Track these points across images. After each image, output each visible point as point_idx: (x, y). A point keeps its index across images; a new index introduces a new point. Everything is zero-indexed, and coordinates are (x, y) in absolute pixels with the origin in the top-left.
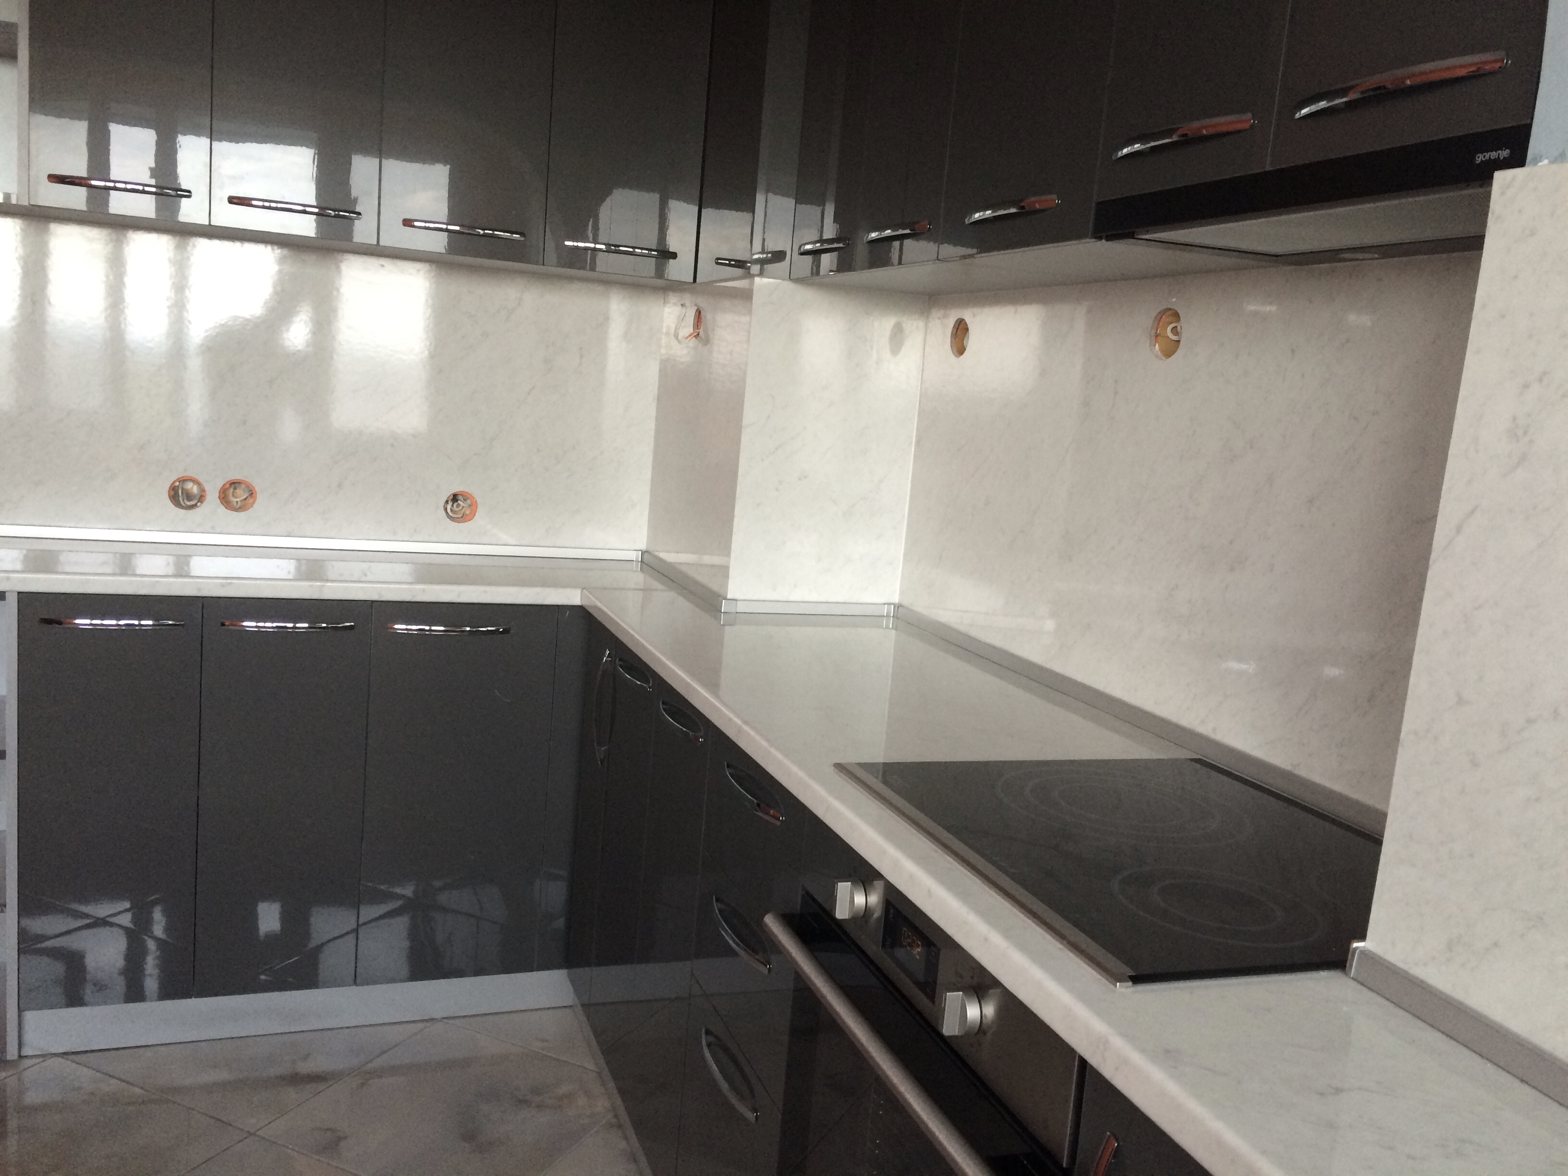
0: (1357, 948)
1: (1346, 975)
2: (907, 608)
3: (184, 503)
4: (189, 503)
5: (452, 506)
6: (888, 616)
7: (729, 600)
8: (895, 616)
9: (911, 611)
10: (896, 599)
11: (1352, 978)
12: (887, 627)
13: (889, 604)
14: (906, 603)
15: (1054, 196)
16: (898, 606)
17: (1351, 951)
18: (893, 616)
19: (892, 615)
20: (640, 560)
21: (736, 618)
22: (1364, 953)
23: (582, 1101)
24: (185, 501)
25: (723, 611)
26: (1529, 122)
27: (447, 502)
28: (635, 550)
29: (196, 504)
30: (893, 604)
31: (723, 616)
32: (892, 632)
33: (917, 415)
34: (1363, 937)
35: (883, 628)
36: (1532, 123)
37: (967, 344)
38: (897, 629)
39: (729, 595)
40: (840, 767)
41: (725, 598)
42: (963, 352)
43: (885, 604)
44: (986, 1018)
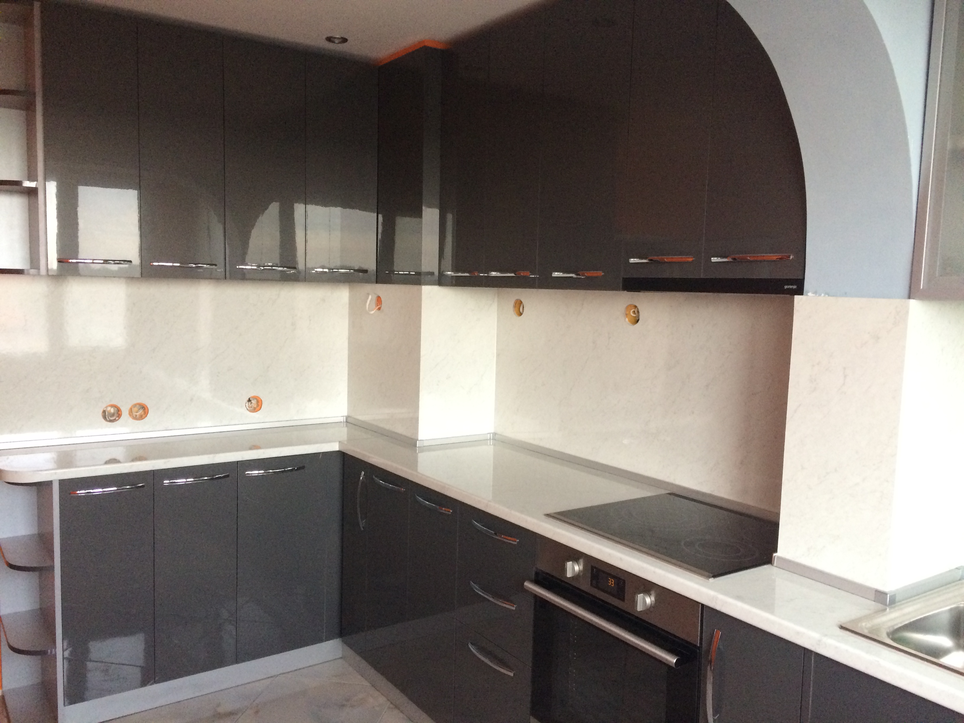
0: (775, 556)
1: (773, 565)
2: (501, 435)
3: (109, 419)
4: (112, 419)
5: (248, 404)
6: (490, 439)
10: (492, 431)
11: (776, 567)
12: (490, 445)
13: (490, 433)
14: (498, 432)
15: (601, 272)
16: (495, 434)
17: (773, 557)
18: (493, 439)
19: (492, 438)
20: (345, 421)
21: (424, 449)
22: (778, 557)
23: (371, 700)
24: (109, 418)
25: (417, 446)
26: (801, 278)
27: (246, 403)
28: (342, 416)
29: (115, 419)
30: (492, 433)
31: (417, 449)
32: (492, 446)
33: (496, 342)
34: (776, 551)
35: (488, 445)
36: (804, 278)
37: (523, 311)
38: (494, 445)
39: (419, 439)
40: (548, 515)
41: (417, 440)
42: (520, 314)
43: (488, 434)
44: (653, 601)
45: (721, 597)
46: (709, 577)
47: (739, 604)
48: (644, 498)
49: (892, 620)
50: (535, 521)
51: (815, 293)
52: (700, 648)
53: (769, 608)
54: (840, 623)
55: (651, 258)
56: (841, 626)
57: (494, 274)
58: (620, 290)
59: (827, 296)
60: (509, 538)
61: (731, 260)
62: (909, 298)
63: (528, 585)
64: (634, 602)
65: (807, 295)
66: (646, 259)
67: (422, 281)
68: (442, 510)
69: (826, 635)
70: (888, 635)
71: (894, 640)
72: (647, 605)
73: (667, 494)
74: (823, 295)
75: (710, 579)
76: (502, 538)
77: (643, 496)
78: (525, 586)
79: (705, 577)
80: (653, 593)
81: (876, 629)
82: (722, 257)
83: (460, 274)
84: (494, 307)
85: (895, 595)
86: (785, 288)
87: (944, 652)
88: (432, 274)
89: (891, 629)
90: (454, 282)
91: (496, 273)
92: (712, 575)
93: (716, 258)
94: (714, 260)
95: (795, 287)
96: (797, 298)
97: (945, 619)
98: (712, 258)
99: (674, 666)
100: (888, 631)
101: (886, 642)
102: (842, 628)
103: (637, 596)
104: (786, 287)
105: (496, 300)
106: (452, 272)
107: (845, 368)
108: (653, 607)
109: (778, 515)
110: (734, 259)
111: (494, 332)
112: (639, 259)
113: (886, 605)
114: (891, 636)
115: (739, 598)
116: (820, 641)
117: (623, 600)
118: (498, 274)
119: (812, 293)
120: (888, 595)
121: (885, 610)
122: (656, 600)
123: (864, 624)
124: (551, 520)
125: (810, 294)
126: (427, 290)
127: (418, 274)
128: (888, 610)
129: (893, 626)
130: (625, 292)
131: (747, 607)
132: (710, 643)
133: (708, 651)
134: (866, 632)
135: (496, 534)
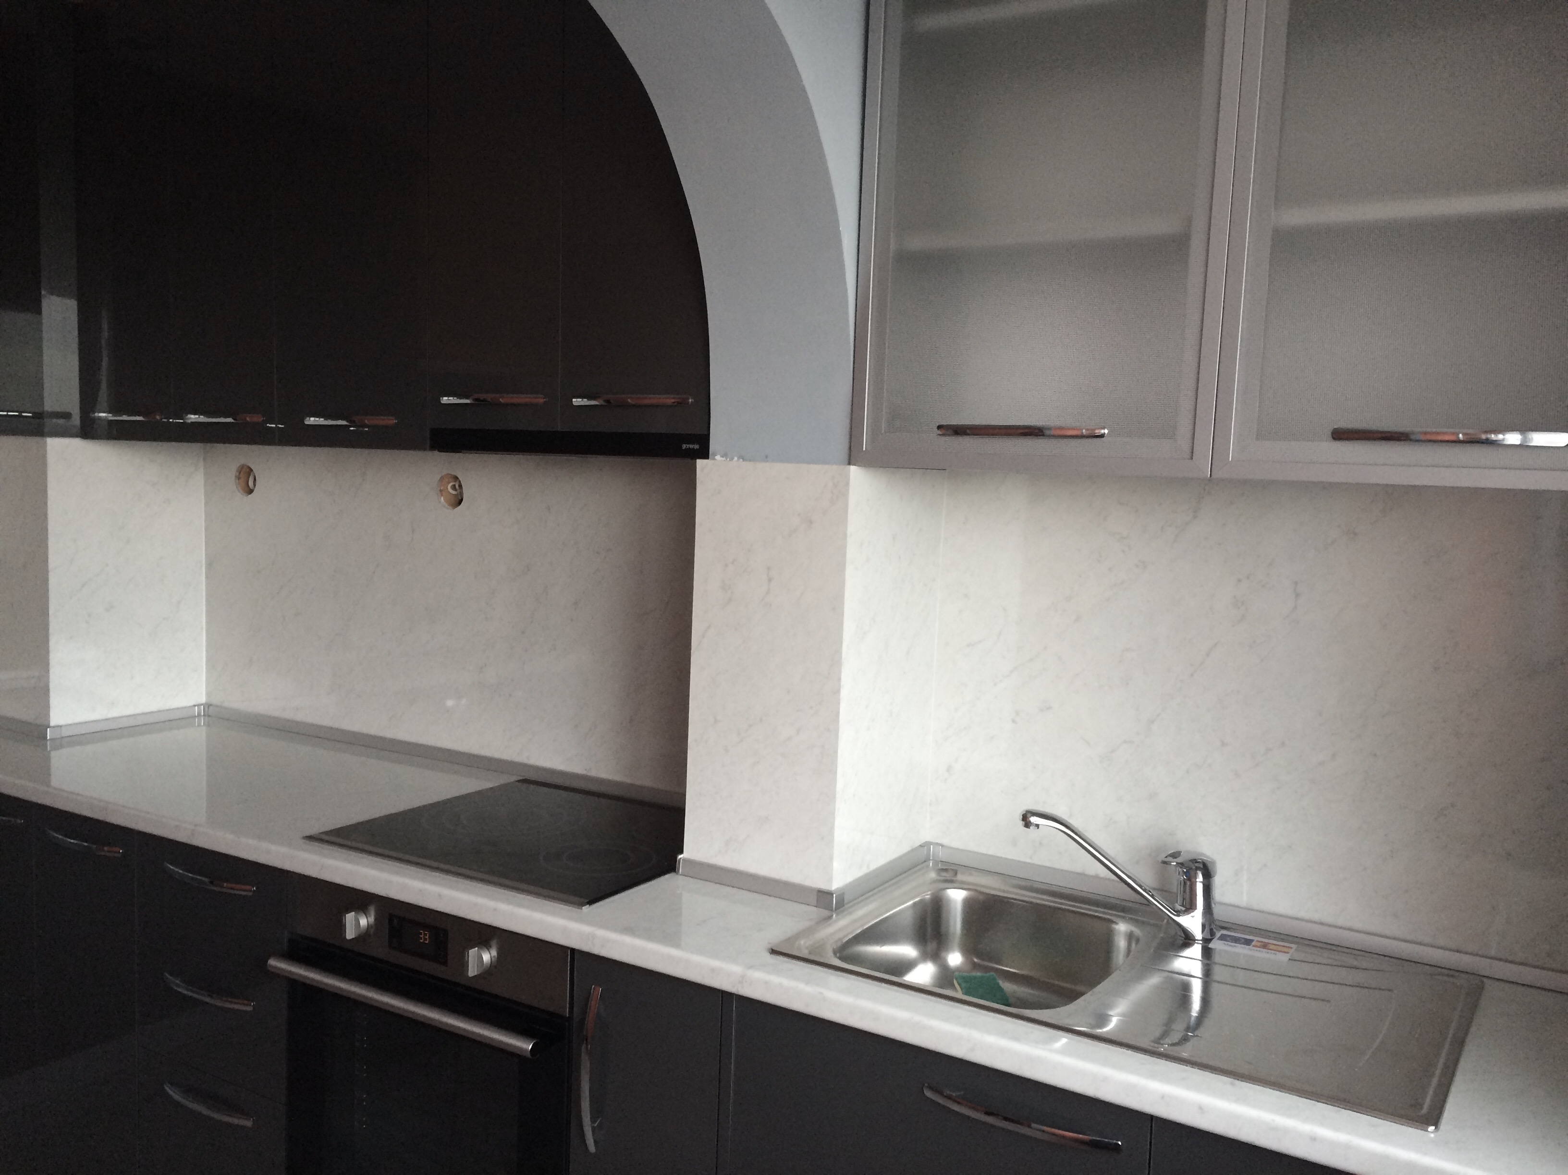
0: (680, 858)
1: (677, 874)
2: (218, 706)
6: (199, 715)
7: (54, 727)
8: (206, 713)
9: (225, 708)
10: (203, 700)
11: (682, 875)
12: (199, 725)
13: (199, 705)
14: (215, 701)
15: (391, 418)
16: (208, 705)
17: (678, 860)
18: (204, 715)
19: (202, 714)
21: (62, 742)
22: (685, 860)
25: (48, 738)
26: (706, 433)
30: (202, 705)
31: (48, 743)
32: (204, 728)
33: (204, 543)
34: (682, 852)
35: (195, 726)
36: (709, 434)
37: (255, 485)
38: (208, 725)
39: (52, 724)
40: (310, 838)
41: (49, 727)
42: (250, 491)
43: (195, 706)
44: (494, 956)
45: (601, 933)
46: (582, 905)
47: (628, 939)
48: (479, 793)
49: (840, 930)
50: (284, 850)
51: (725, 455)
52: (570, 1018)
53: (672, 938)
54: (770, 946)
55: (476, 396)
56: (772, 950)
57: (193, 418)
58: (425, 450)
59: (741, 460)
60: (238, 886)
61: (603, 403)
62: (849, 464)
63: (276, 963)
64: (463, 964)
65: (714, 459)
66: (467, 398)
67: (46, 430)
68: (103, 851)
69: (751, 967)
70: (835, 953)
71: (841, 958)
72: (485, 963)
73: (517, 781)
74: (736, 459)
75: (583, 908)
76: (226, 887)
77: (479, 788)
78: (270, 966)
79: (576, 906)
80: (494, 943)
81: (819, 947)
82: (589, 398)
83: (125, 418)
84: (199, 479)
85: (843, 894)
86: (684, 448)
87: (905, 966)
88: (67, 416)
89: (839, 944)
90: (115, 432)
91: (197, 416)
92: (586, 901)
93: (581, 400)
94: (576, 402)
95: (697, 447)
96: (700, 463)
97: (908, 920)
98: (574, 400)
99: (529, 1055)
100: (835, 947)
101: (834, 964)
102: (774, 952)
103: (468, 953)
104: (684, 446)
105: (201, 463)
106: (109, 412)
107: (769, 569)
108: (496, 967)
109: (683, 796)
110: (608, 401)
111: (200, 522)
112: (457, 398)
113: (832, 910)
114: (838, 955)
115: (629, 930)
116: (743, 977)
117: (445, 963)
118: (202, 419)
119: (722, 456)
120: (834, 895)
121: (830, 917)
122: (498, 954)
123: (802, 942)
124: (316, 845)
125: (718, 457)
126: (55, 445)
127: (39, 416)
128: (834, 916)
129: (840, 939)
130: (436, 453)
131: (638, 942)
132: (585, 1011)
133: (582, 1022)
134: (804, 954)
135: (211, 883)
